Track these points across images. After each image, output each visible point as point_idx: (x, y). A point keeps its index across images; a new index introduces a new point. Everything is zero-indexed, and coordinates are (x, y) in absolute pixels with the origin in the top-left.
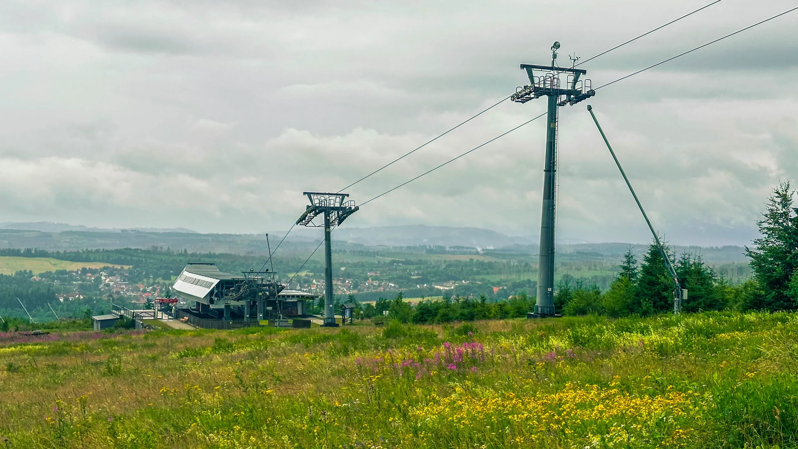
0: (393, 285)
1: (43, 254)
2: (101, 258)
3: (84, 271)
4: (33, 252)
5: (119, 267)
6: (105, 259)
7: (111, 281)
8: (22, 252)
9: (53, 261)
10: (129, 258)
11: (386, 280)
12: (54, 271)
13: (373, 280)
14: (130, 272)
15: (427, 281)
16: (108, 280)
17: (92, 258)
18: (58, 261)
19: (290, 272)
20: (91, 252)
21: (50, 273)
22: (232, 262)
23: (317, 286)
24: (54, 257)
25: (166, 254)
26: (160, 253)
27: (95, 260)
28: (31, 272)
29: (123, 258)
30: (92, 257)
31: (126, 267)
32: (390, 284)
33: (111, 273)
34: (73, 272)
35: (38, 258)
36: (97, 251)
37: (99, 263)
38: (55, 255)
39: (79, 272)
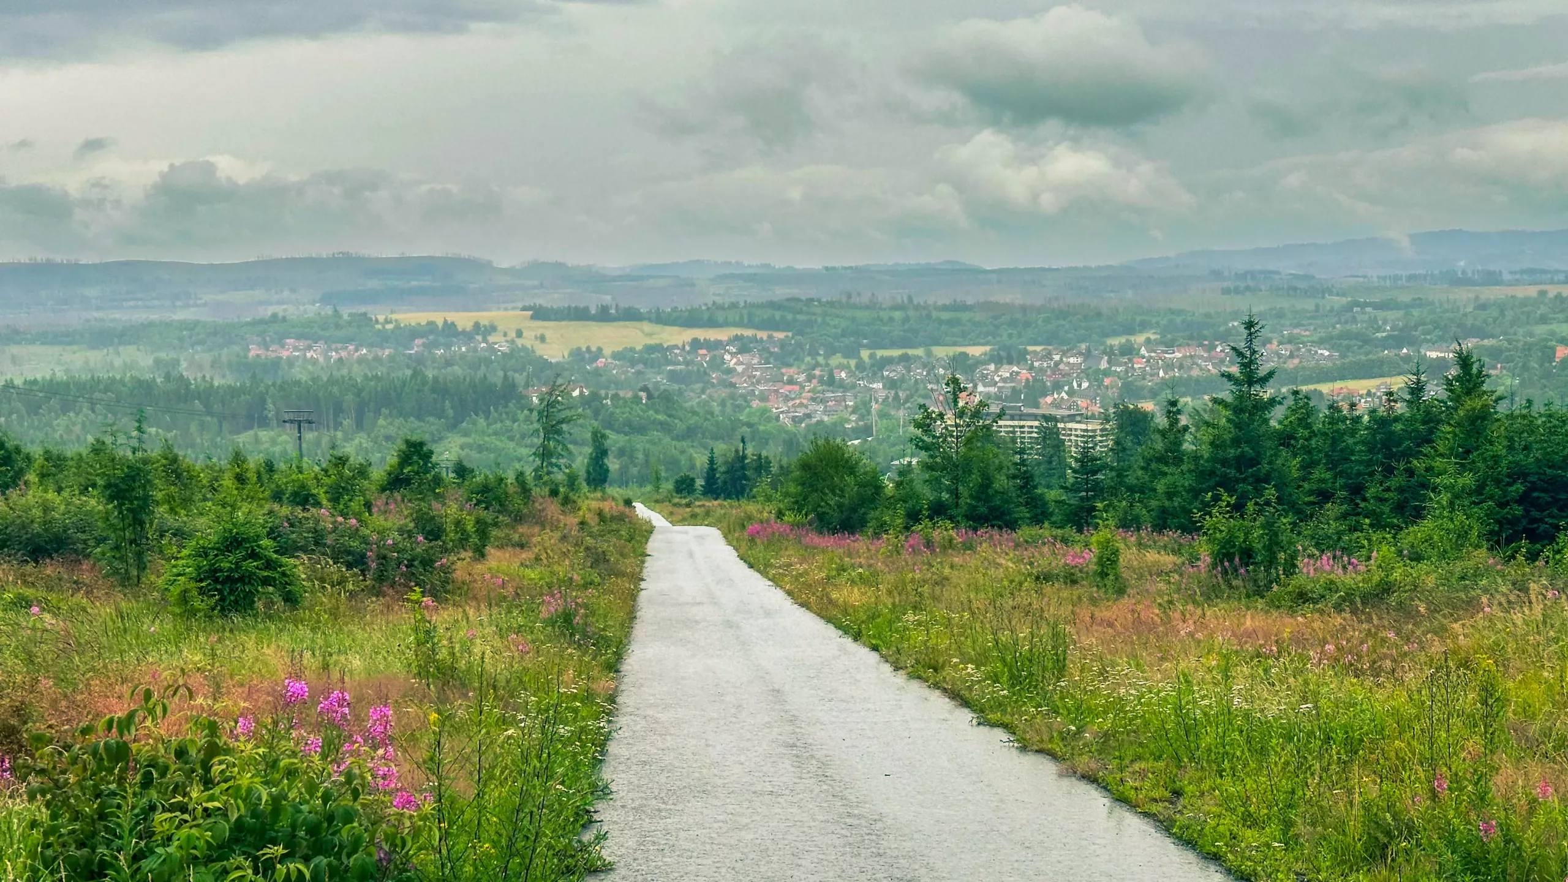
0: (1327, 353)
1: (631, 315)
2: (737, 318)
3: (696, 344)
4: (613, 311)
5: (763, 335)
6: (746, 320)
7: (739, 363)
8: (593, 312)
9: (647, 327)
10: (789, 317)
11: (1313, 342)
12: (639, 348)
13: (1280, 343)
14: (783, 344)
15: (1412, 342)
16: (735, 360)
17: (721, 320)
18: (657, 328)
19: (1115, 333)
20: (721, 308)
21: (632, 350)
22: (995, 318)
23: (1148, 361)
24: (650, 320)
25: (867, 307)
26: (855, 307)
27: (725, 324)
28: (600, 349)
29: (777, 317)
30: (720, 316)
31: (780, 335)
32: (1320, 352)
33: (744, 346)
34: (676, 347)
35: (622, 323)
36: (734, 306)
37: (732, 329)
38: (653, 316)
39: (687, 348)
